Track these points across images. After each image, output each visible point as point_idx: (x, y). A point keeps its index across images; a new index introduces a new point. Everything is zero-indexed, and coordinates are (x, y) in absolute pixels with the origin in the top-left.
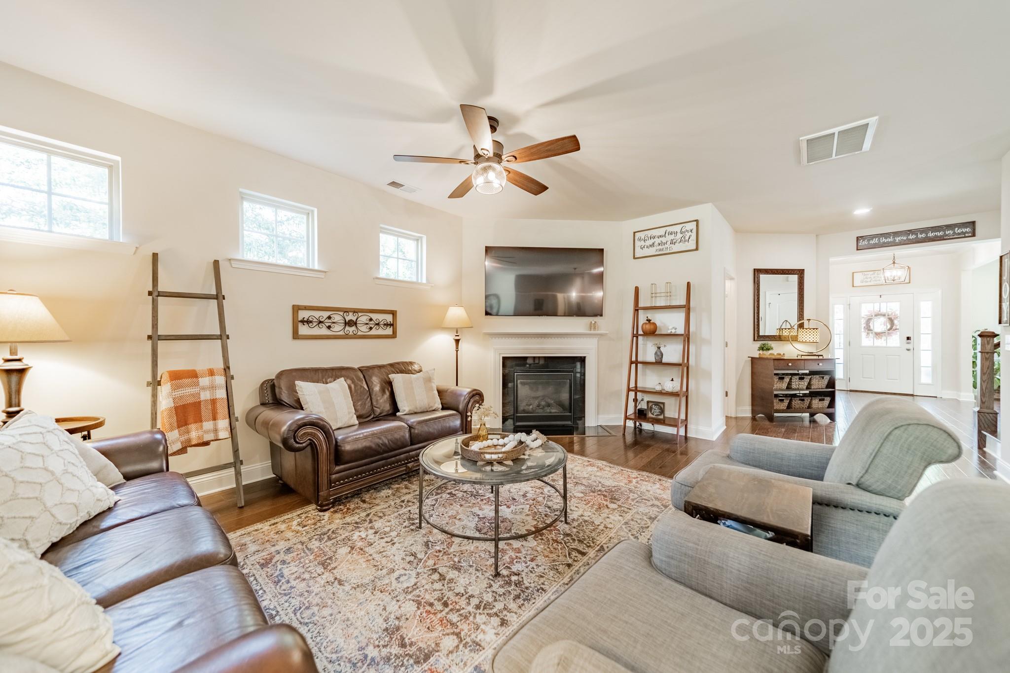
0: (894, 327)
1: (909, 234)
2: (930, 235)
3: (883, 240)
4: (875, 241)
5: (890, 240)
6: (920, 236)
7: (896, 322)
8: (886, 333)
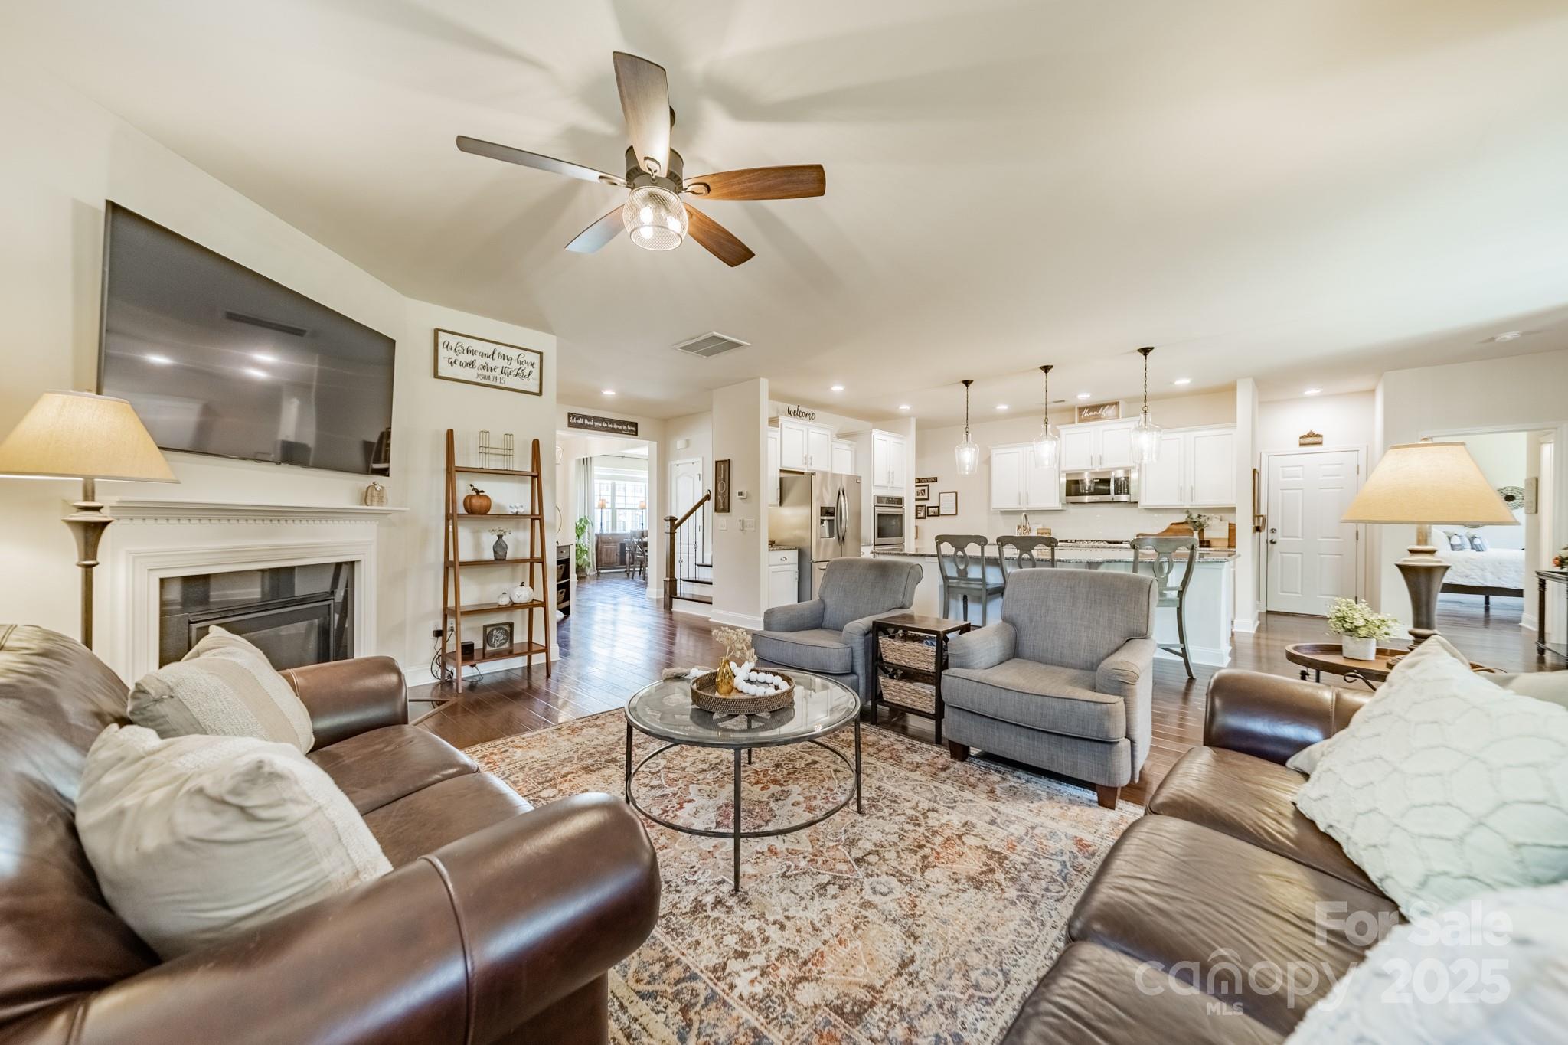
1: (603, 422)
2: (615, 426)
3: (586, 422)
4: (581, 421)
5: (591, 423)
6: (609, 425)
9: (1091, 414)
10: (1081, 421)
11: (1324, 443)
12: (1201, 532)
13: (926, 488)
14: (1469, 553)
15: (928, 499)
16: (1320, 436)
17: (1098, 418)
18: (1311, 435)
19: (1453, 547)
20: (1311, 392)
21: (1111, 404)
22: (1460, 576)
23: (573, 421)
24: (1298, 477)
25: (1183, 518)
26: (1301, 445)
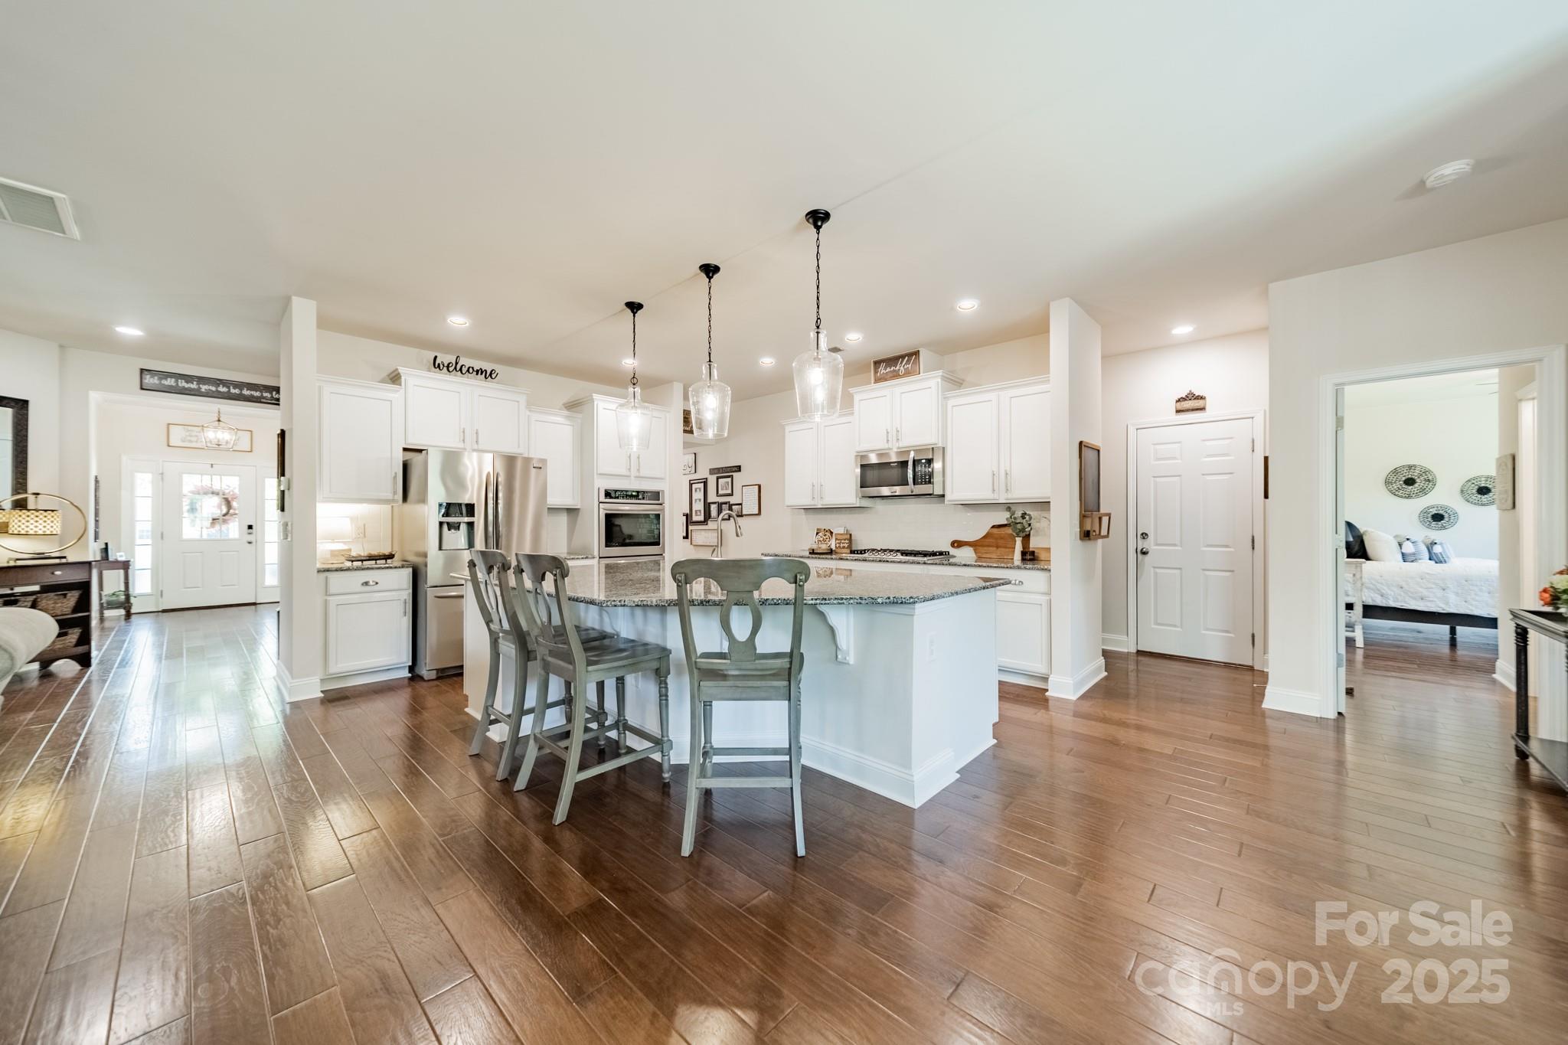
0: (231, 511)
1: (218, 385)
2: (246, 392)
3: (182, 384)
4: (170, 382)
5: (194, 386)
6: (233, 391)
7: (234, 504)
8: (221, 521)
9: (888, 370)
10: (877, 381)
11: (1207, 408)
12: (1026, 538)
13: (729, 480)
14: (1425, 565)
15: (731, 495)
16: (1202, 398)
17: (896, 375)
18: (1192, 397)
19: (1405, 557)
20: (1182, 330)
21: (910, 355)
22: (1415, 599)
23: (149, 380)
24: (1175, 458)
25: (1002, 518)
26: (1178, 411)
